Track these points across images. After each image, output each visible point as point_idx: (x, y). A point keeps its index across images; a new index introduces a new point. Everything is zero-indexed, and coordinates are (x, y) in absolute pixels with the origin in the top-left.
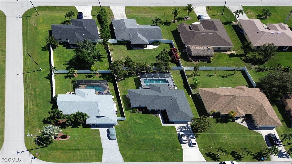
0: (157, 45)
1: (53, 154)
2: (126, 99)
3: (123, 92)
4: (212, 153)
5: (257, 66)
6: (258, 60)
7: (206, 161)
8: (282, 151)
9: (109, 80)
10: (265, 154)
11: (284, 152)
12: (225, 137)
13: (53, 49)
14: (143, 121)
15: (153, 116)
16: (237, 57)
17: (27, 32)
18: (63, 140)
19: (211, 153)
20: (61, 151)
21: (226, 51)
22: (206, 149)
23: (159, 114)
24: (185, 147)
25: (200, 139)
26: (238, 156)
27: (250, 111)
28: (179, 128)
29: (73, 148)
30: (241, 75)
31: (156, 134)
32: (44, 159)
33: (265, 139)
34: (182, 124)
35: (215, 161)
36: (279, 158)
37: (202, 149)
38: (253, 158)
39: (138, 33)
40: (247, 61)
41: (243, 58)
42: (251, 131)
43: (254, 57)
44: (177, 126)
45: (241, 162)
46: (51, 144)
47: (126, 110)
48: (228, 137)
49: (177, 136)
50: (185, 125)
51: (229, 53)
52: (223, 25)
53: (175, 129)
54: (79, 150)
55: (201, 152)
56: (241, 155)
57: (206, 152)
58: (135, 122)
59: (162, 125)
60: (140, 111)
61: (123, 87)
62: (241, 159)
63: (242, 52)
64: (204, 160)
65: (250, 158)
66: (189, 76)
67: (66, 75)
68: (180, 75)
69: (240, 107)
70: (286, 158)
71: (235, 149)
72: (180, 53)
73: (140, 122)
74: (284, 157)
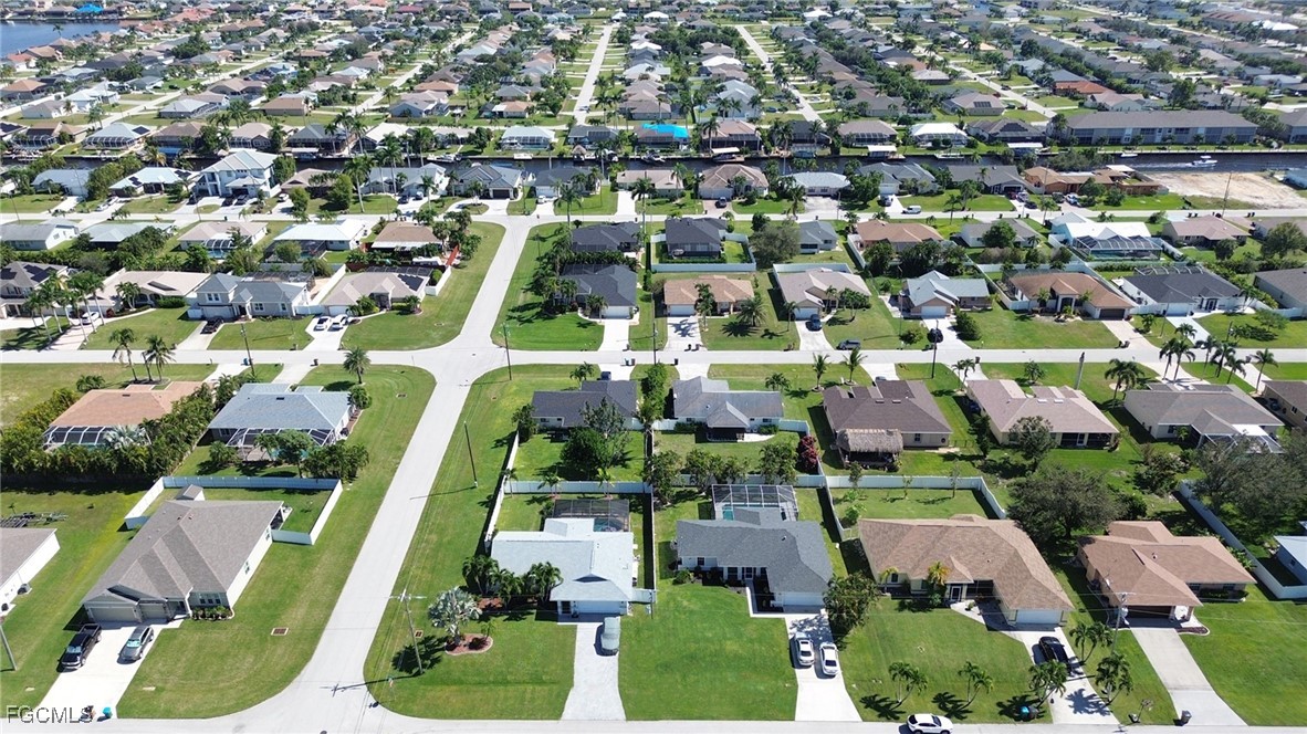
0: (769, 433)
1: (429, 695)
2: (669, 551)
3: (664, 534)
4: (883, 697)
5: (1013, 480)
6: (1014, 467)
7: (860, 720)
8: (1083, 692)
9: (636, 506)
10: (1035, 701)
11: (1091, 697)
12: (922, 647)
13: (520, 442)
14: (699, 605)
15: (731, 591)
16: (963, 461)
17: (472, 412)
18: (471, 655)
19: (877, 698)
20: (454, 688)
21: (936, 448)
22: (864, 685)
23: (748, 589)
24: (805, 677)
25: (849, 656)
26: (956, 706)
27: (988, 571)
28: (795, 625)
29: (491, 679)
30: (971, 499)
31: (729, 639)
32: (400, 707)
33: (1035, 656)
34: (806, 612)
35: (889, 720)
36: (1075, 712)
37: (854, 686)
38: (1001, 713)
39: (728, 403)
40: (988, 469)
41: (979, 462)
42: (993, 633)
43: (1006, 460)
44: (790, 618)
45: (964, 725)
46: (436, 665)
47: (661, 578)
48: (928, 650)
49: (785, 646)
50: (811, 616)
51: (943, 451)
52: (932, 397)
53: (785, 626)
54: (506, 683)
55: (850, 695)
56: (965, 704)
57: (864, 694)
58: (678, 607)
59: (749, 615)
60: (699, 578)
61: (666, 524)
62: (964, 715)
63: (975, 451)
64: (856, 716)
65: (991, 713)
66: (837, 501)
67: (530, 497)
68: (816, 499)
69: (958, 559)
70: (1098, 714)
71: (948, 687)
72: (823, 452)
73: (692, 606)
74: (1092, 712)
